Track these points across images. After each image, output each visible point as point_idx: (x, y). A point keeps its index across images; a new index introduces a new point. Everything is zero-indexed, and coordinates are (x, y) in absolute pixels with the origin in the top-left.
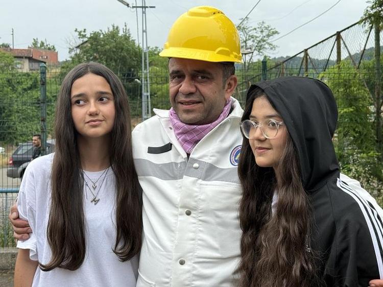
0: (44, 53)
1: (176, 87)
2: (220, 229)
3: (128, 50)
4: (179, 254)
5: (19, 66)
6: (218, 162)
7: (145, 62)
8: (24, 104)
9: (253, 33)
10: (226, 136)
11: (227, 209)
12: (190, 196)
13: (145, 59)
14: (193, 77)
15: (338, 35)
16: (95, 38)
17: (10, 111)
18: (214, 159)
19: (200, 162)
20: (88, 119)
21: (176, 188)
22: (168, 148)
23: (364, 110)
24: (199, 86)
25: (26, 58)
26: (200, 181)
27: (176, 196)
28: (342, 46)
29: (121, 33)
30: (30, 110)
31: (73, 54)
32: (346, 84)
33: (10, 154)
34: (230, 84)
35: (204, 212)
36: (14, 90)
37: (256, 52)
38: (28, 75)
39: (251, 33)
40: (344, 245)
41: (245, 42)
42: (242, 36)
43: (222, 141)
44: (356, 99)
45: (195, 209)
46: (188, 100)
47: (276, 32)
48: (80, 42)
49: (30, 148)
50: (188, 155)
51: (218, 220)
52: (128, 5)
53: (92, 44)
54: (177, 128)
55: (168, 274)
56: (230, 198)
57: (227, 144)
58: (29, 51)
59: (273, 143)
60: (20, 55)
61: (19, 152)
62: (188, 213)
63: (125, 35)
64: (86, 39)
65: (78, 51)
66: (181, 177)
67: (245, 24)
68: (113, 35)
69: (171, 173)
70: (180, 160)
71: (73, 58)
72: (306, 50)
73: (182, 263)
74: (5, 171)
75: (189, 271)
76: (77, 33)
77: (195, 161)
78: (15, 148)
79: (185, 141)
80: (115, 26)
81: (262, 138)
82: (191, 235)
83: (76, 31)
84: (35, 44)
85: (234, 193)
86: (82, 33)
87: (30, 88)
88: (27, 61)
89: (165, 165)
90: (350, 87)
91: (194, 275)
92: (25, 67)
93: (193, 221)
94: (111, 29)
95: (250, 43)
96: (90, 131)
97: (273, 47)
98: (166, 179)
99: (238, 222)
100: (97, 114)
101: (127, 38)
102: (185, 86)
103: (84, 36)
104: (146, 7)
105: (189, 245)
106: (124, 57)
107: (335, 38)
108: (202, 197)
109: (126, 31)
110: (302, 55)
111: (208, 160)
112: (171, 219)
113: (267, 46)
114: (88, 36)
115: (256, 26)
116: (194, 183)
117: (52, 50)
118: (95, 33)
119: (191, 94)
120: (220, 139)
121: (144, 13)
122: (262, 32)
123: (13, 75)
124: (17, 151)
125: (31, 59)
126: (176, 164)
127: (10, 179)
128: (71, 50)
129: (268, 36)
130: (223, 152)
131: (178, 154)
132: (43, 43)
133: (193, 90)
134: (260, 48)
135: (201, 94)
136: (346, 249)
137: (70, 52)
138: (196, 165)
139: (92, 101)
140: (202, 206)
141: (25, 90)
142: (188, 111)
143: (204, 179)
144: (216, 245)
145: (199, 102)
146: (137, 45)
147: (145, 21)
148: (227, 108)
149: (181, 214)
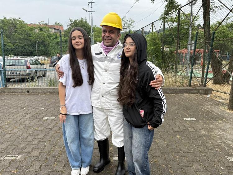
0: (59, 27)
1: (104, 34)
2: (114, 75)
3: (86, 26)
4: (103, 81)
5: (51, 31)
6: (114, 58)
7: (92, 31)
8: (53, 44)
9: (127, 22)
10: (116, 51)
11: (116, 70)
12: (106, 66)
13: (92, 29)
14: (109, 32)
15: (153, 23)
16: (75, 22)
17: (49, 46)
18: (113, 57)
19: (109, 58)
20: (76, 44)
21: (103, 64)
22: (101, 53)
23: (159, 47)
24: (111, 35)
25: (53, 28)
26: (109, 63)
27: (103, 66)
28: (154, 27)
29: (84, 21)
30: (55, 46)
31: (68, 27)
32: (154, 39)
33: (50, 60)
34: (119, 36)
35: (110, 71)
36: (50, 39)
37: (128, 28)
38: (54, 34)
39: (126, 22)
40: (147, 78)
41: (124, 25)
42: (123, 23)
43: (116, 52)
44: (157, 44)
45: (108, 70)
46: (107, 38)
47: (134, 22)
48: (71, 23)
49: (56, 58)
50: (106, 55)
51: (114, 73)
52: (86, 11)
53: (74, 24)
54: (103, 48)
55: (100, 86)
56: (117, 67)
57: (117, 53)
58: (54, 26)
59: (131, 50)
60: (51, 27)
61: (53, 59)
62: (106, 71)
63: (85, 21)
64: (73, 22)
65: (70, 26)
66: (104, 61)
67: (124, 19)
68: (81, 21)
69: (101, 60)
70: (104, 57)
71: (68, 29)
72: (143, 28)
73: (104, 84)
74: (49, 65)
75: (106, 86)
76: (70, 20)
77: (108, 57)
78: (51, 58)
79: (106, 51)
80: (82, 18)
81: (128, 48)
82: (107, 77)
83: (69, 19)
84: (56, 23)
85: (118, 66)
86: (71, 20)
87: (55, 38)
88: (53, 30)
89: (100, 58)
90: (155, 40)
91: (107, 87)
92: (53, 31)
93: (107, 73)
94: (81, 19)
95: (126, 25)
96: (77, 47)
97: (133, 27)
98: (100, 62)
99: (120, 74)
100: (78, 42)
101: (86, 22)
102: (107, 34)
103: (72, 21)
104: (92, 12)
105: (106, 79)
106: (85, 28)
107: (152, 24)
108: (110, 67)
109: (86, 20)
110: (142, 30)
111: (112, 57)
112: (101, 73)
113: (131, 26)
114: (73, 21)
115: (128, 19)
116: (108, 63)
117: (61, 25)
118: (75, 20)
119: (108, 37)
120: (115, 51)
121: (92, 14)
122: (130, 21)
123: (49, 34)
124: (52, 59)
125: (55, 29)
126: (103, 58)
127: (50, 67)
128: (68, 26)
129: (132, 23)
130: (116, 55)
131: (104, 55)
132: (58, 24)
133: (109, 35)
134: (129, 27)
135: (111, 37)
136: (147, 79)
137: (67, 26)
138: (108, 58)
139: (77, 38)
140: (110, 69)
141: (53, 39)
142: (107, 42)
143: (110, 62)
144: (113, 79)
145: (111, 39)
146: (89, 24)
147: (92, 17)
148: (117, 43)
149: (104, 71)
